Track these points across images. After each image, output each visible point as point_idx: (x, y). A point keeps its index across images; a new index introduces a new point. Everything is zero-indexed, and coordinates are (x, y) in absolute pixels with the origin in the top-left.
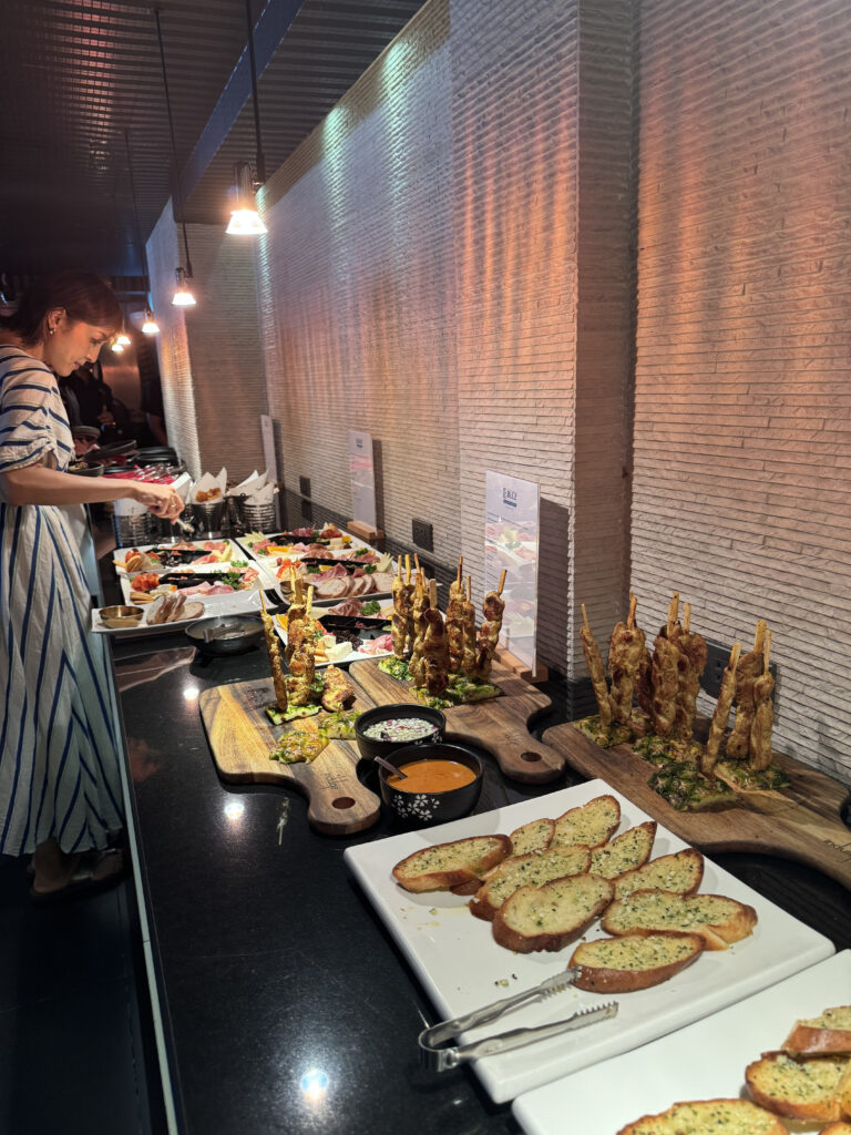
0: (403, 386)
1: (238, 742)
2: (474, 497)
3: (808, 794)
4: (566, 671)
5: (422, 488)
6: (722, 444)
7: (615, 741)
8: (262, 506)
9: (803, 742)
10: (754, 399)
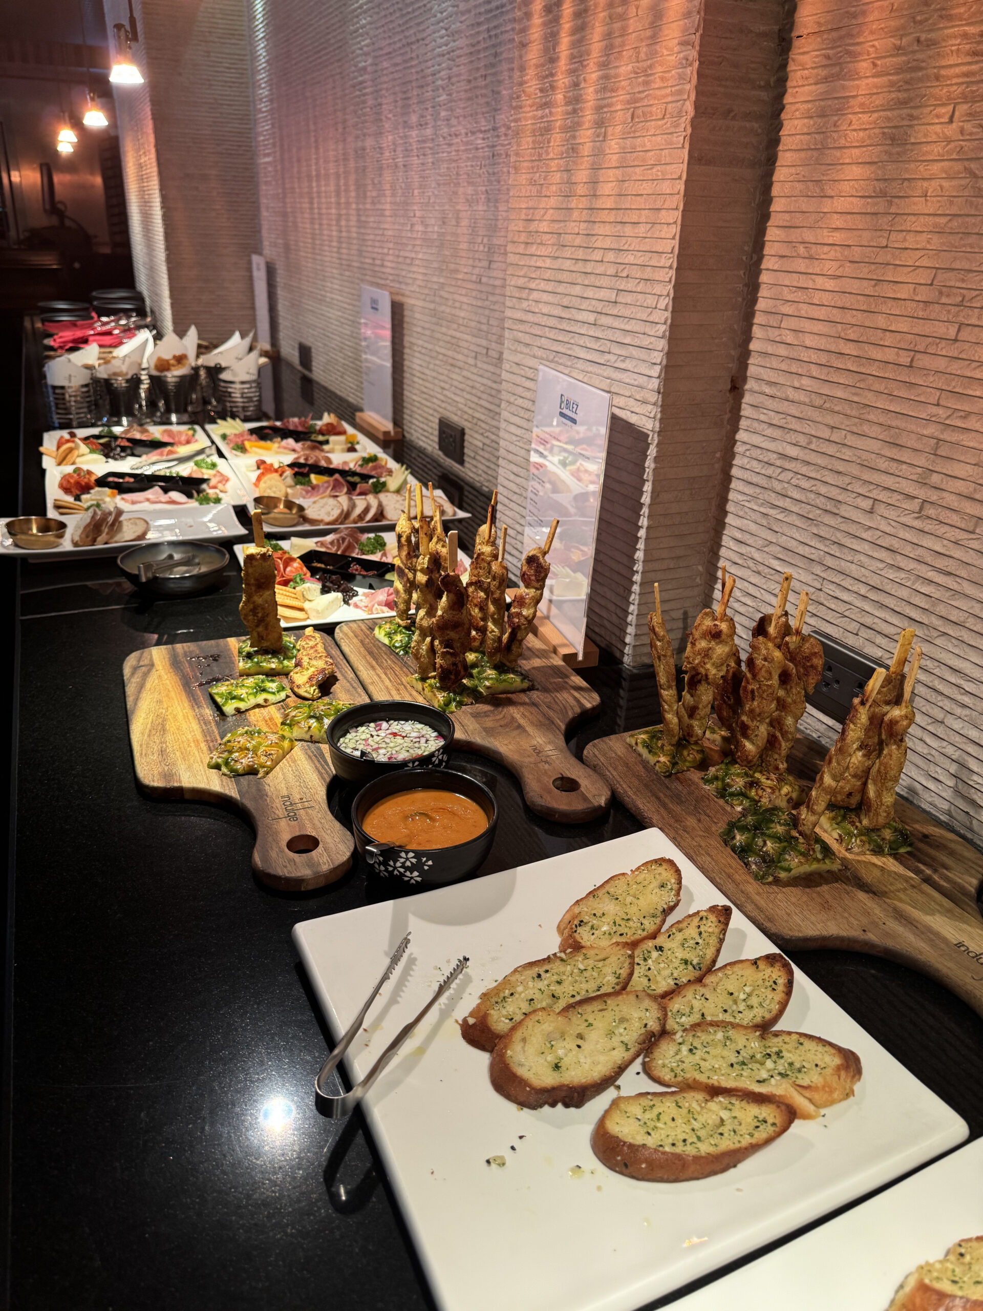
0: (436, 228)
1: (169, 737)
2: (520, 401)
3: (934, 865)
4: (623, 653)
5: (454, 376)
6: (879, 357)
7: (681, 766)
8: (243, 383)
9: (931, 785)
10: (941, 293)
